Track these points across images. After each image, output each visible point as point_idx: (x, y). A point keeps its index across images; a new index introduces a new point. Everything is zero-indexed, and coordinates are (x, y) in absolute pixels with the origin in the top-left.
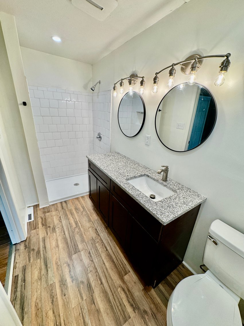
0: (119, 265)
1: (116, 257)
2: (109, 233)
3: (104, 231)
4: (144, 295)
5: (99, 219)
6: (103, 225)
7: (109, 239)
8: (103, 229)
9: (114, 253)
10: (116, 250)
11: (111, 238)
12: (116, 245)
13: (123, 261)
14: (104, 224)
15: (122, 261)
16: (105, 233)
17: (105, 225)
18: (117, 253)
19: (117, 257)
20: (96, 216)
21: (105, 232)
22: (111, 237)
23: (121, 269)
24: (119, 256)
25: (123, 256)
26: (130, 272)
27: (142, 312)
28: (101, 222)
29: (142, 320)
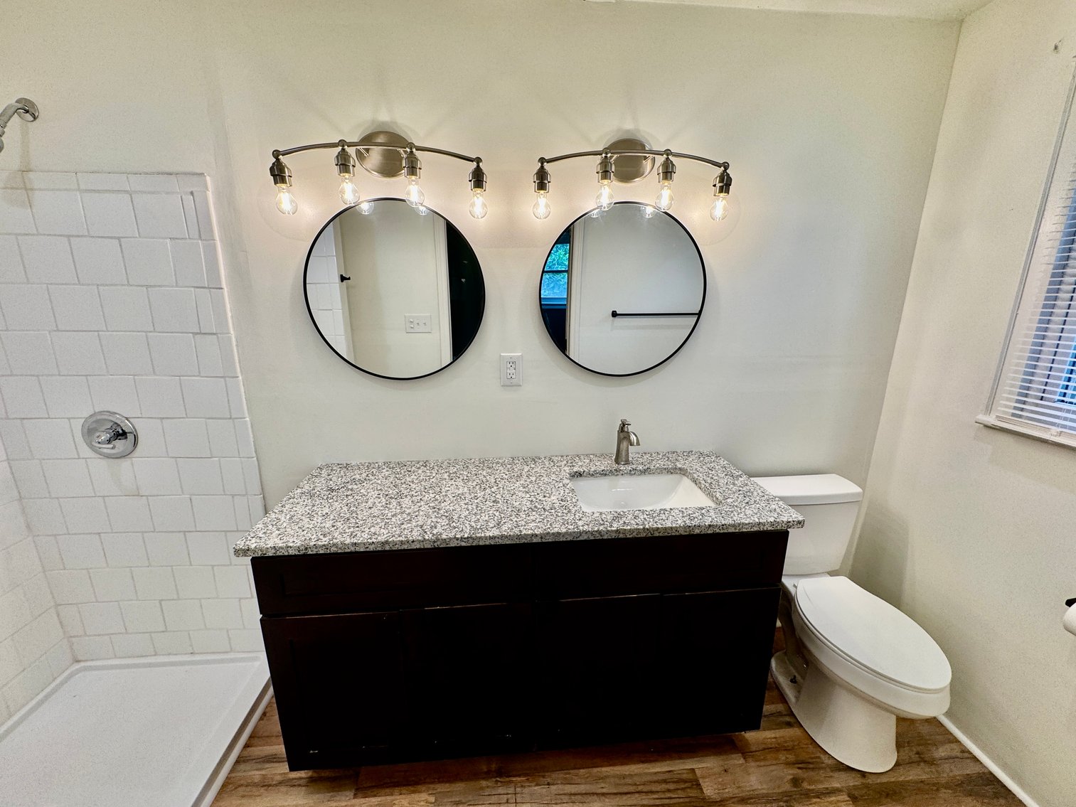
0: (668, 795)
1: (638, 792)
2: (534, 774)
3: (511, 790)
4: (758, 763)
5: (442, 788)
6: (484, 783)
7: (560, 786)
8: (501, 790)
9: (621, 794)
10: (612, 780)
11: (560, 775)
12: (595, 770)
13: (656, 773)
14: (475, 776)
15: (655, 778)
16: (526, 790)
17: (488, 775)
18: (623, 781)
19: (640, 788)
20: (416, 797)
21: (518, 790)
22: (554, 775)
23: (681, 794)
24: (637, 780)
25: (641, 766)
26: (693, 769)
27: (795, 789)
28: (459, 786)
29: (815, 800)
